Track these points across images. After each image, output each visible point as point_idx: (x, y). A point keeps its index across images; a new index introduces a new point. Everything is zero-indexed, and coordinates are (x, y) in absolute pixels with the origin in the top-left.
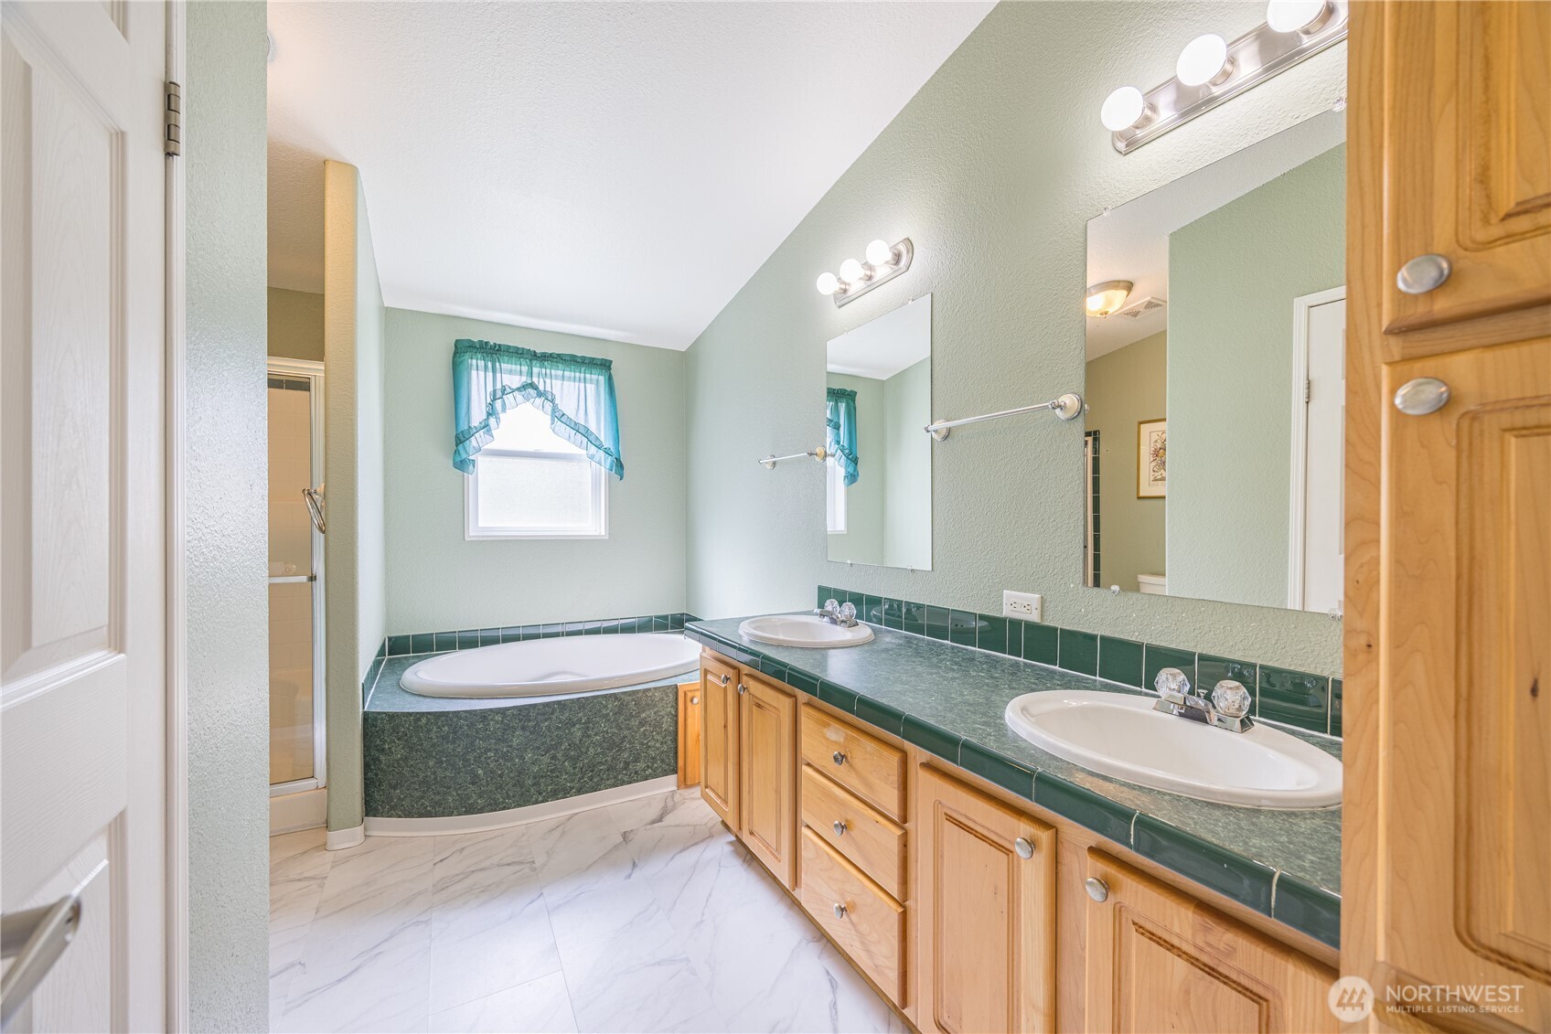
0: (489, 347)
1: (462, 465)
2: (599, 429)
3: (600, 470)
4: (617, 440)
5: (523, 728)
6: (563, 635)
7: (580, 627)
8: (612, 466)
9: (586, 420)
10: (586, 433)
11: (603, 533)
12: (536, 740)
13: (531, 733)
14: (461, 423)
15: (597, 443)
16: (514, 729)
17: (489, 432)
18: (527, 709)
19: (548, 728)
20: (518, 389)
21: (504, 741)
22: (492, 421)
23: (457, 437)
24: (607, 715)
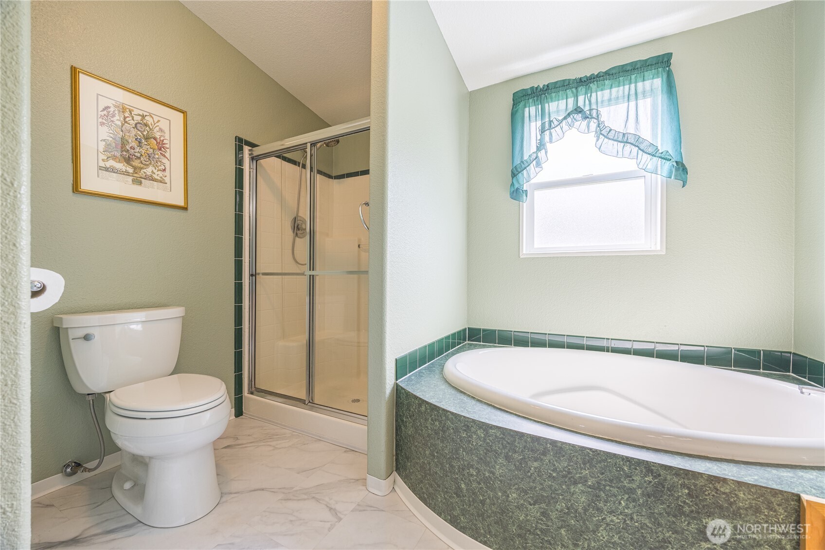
0: (539, 90)
1: (517, 194)
2: (655, 135)
3: (657, 178)
4: (678, 140)
5: (507, 458)
6: (608, 351)
7: (628, 345)
8: (671, 172)
9: (637, 129)
10: (637, 143)
11: (659, 248)
12: (522, 479)
13: (518, 469)
14: (515, 160)
15: (650, 150)
16: (497, 455)
17: (538, 164)
18: (512, 436)
19: (538, 470)
20: (565, 118)
21: (487, 464)
22: (542, 154)
23: (512, 172)
24: (631, 491)
